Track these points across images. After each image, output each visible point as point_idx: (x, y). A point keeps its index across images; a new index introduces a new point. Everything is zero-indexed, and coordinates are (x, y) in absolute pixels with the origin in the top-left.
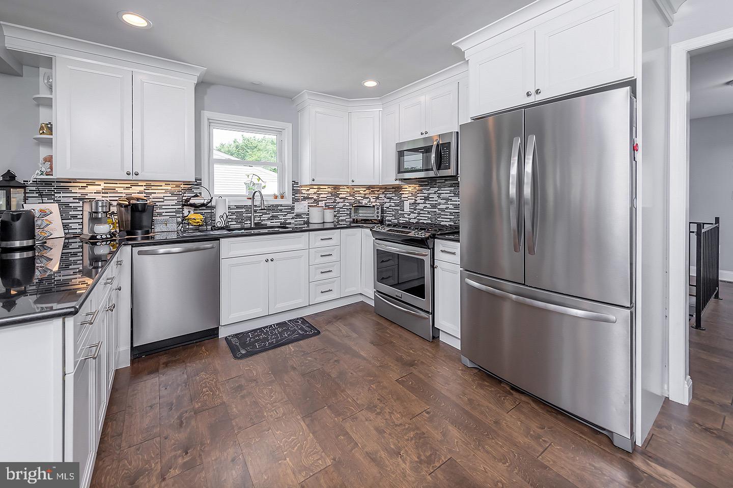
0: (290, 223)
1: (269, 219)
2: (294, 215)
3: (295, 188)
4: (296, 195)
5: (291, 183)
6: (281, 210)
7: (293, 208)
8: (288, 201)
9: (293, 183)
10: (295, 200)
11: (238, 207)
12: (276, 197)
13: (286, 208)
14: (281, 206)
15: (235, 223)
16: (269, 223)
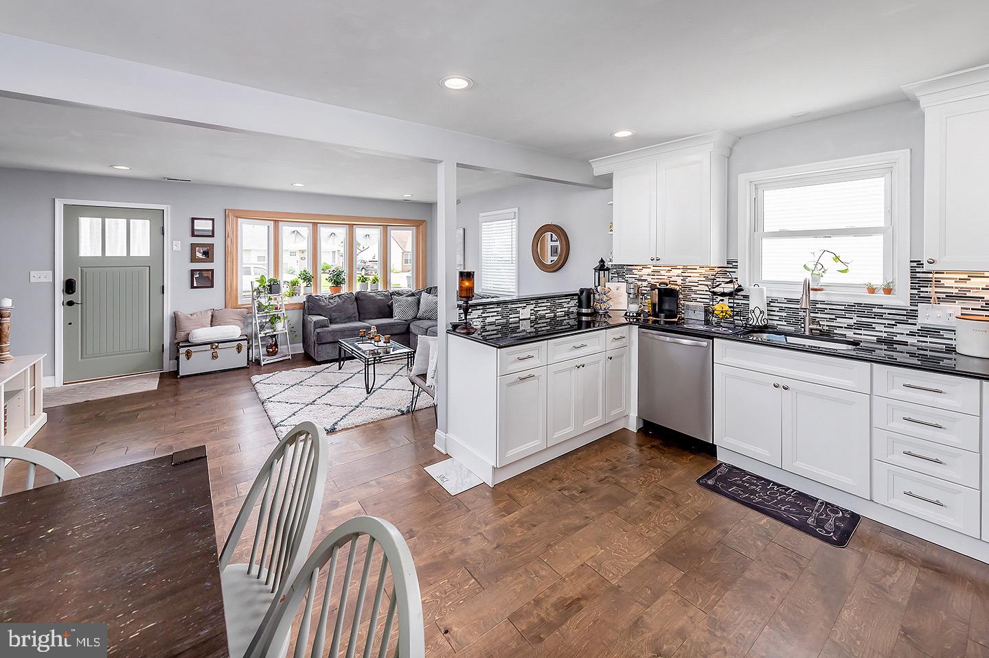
0: (905, 344)
1: (849, 327)
2: (914, 328)
3: (918, 275)
4: (922, 289)
5: (908, 265)
6: (880, 316)
7: (913, 314)
8: (901, 299)
9: (915, 264)
10: (918, 299)
11: (790, 301)
12: (872, 290)
13: (894, 312)
14: (881, 307)
15: (785, 323)
16: (850, 334)
